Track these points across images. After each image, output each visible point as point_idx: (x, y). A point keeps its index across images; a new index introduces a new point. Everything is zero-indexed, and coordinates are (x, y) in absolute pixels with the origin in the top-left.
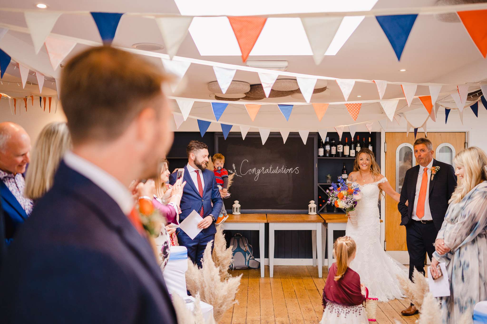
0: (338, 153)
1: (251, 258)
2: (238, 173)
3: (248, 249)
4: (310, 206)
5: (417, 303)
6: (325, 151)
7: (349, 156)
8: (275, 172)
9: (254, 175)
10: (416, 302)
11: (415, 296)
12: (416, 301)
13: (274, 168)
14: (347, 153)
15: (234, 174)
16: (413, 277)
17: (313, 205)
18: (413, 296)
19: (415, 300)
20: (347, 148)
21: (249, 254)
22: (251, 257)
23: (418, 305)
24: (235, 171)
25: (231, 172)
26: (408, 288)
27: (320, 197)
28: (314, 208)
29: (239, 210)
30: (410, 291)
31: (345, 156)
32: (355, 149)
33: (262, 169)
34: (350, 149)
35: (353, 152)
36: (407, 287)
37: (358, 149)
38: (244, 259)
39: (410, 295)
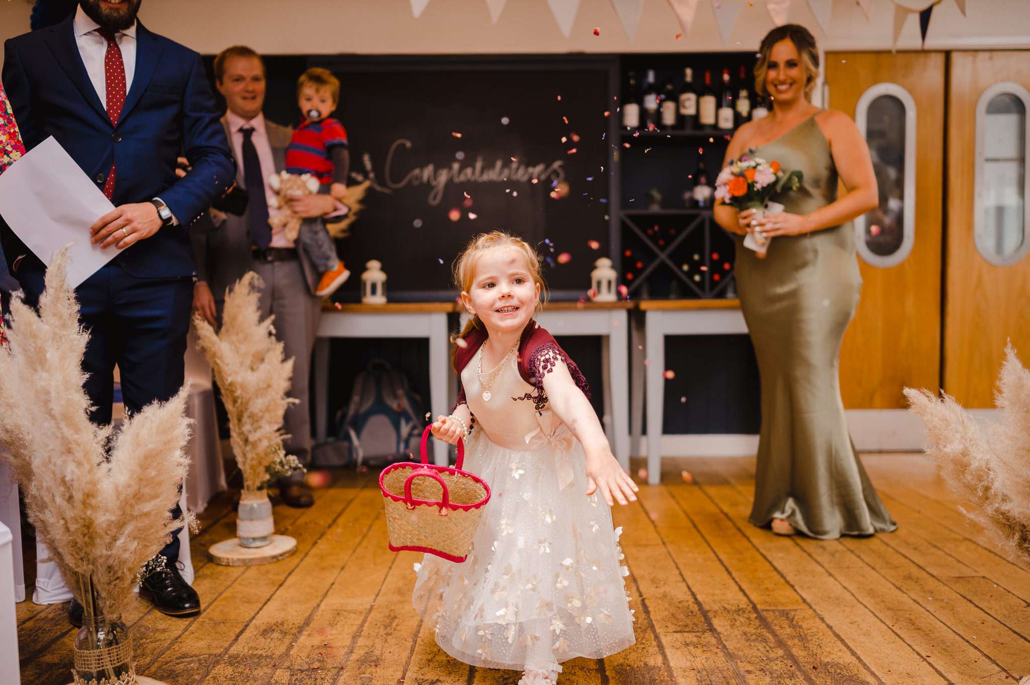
0: (681, 118)
1: (416, 432)
2: (380, 179)
3: (406, 404)
4: (596, 275)
5: (1004, 521)
6: (644, 114)
7: (715, 126)
8: (492, 175)
9: (428, 187)
10: (1003, 514)
11: (997, 486)
12: (1005, 507)
13: (489, 165)
14: (708, 118)
15: (367, 184)
16: (1000, 392)
17: (604, 271)
18: (987, 489)
19: (997, 505)
20: (709, 102)
21: (408, 419)
22: (414, 428)
23: (1010, 526)
24: (372, 175)
25: (360, 178)
26: (965, 453)
27: (628, 253)
28: (609, 283)
29: (379, 289)
30: (975, 464)
31: (702, 127)
32: (733, 105)
33: (450, 168)
34: (719, 106)
35: (727, 114)
36: (962, 446)
37: (743, 106)
38: (393, 436)
39: (973, 482)
